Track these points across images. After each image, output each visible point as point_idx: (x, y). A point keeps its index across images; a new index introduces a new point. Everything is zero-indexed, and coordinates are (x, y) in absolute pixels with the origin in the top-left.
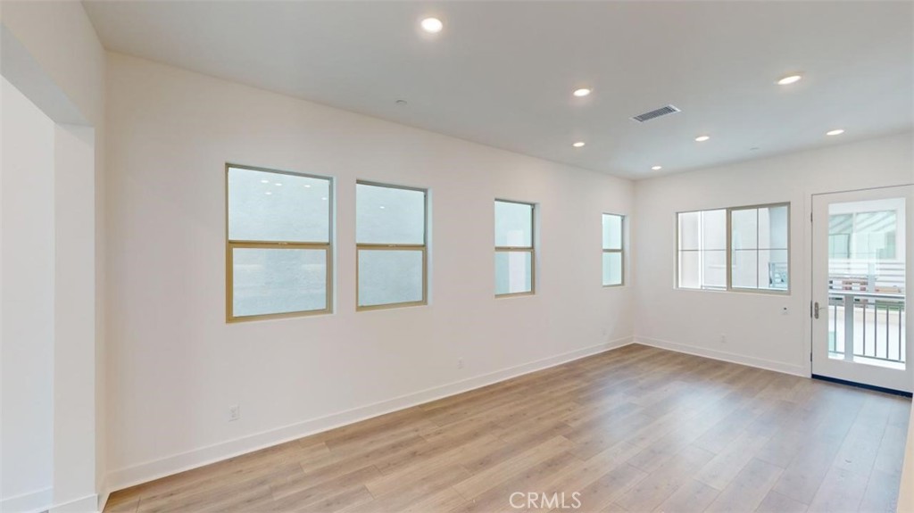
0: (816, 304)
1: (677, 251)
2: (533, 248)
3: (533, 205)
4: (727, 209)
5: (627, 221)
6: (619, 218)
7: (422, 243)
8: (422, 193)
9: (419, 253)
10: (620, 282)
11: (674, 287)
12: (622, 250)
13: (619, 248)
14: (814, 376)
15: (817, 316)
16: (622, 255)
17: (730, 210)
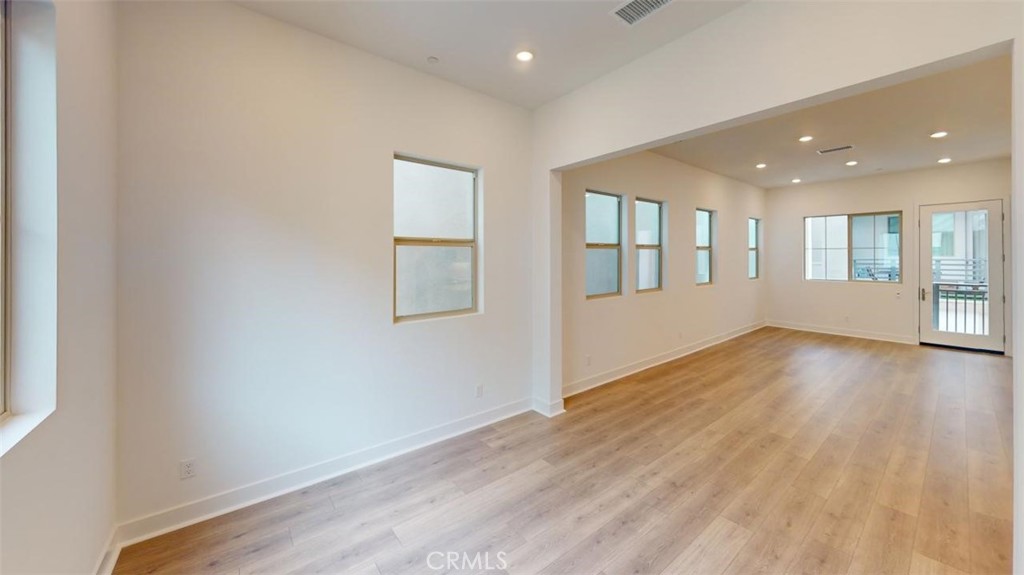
0: (923, 290)
3: (711, 213)
4: (849, 215)
5: (761, 224)
6: (754, 222)
10: (754, 276)
11: (803, 279)
14: (922, 344)
15: (924, 299)
16: (757, 253)
17: (851, 216)
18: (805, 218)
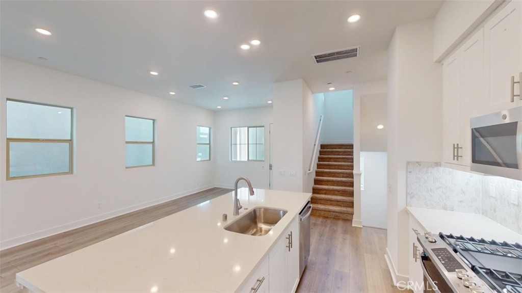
1: (232, 144)
2: (153, 142)
3: (154, 120)
5: (212, 130)
6: (208, 129)
7: (69, 138)
8: (70, 110)
9: (67, 145)
10: (208, 159)
11: (230, 160)
12: (210, 144)
13: (208, 142)
15: (271, 169)
16: (210, 146)
17: (248, 127)
18: (231, 128)
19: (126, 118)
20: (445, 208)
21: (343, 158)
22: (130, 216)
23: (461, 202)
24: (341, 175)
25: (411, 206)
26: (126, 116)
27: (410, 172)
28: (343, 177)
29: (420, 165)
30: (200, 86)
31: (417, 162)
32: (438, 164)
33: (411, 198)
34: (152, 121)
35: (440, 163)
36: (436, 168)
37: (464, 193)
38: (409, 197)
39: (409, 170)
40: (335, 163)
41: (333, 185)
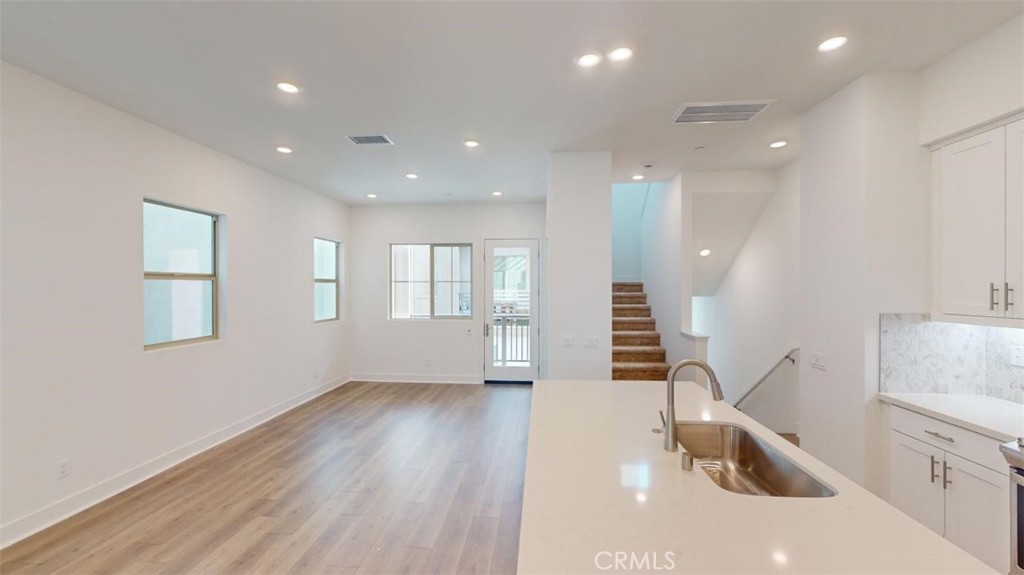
0: (487, 326)
1: (391, 282)
2: (215, 275)
3: (216, 217)
4: (431, 245)
5: (343, 249)
6: (333, 245)
11: (388, 317)
12: (337, 281)
13: (334, 278)
14: (486, 382)
15: (487, 335)
16: (337, 286)
17: (433, 246)
18: (391, 245)
19: (145, 204)
20: (936, 390)
21: (633, 309)
22: (169, 483)
23: (958, 377)
24: (638, 341)
25: (886, 391)
26: (146, 200)
27: (886, 332)
28: (642, 344)
29: (900, 319)
30: (382, 140)
31: (896, 315)
32: (926, 317)
33: (885, 378)
34: (209, 220)
35: (929, 315)
36: (923, 324)
37: (962, 362)
38: (883, 376)
39: (883, 329)
40: (624, 319)
41: (629, 361)
